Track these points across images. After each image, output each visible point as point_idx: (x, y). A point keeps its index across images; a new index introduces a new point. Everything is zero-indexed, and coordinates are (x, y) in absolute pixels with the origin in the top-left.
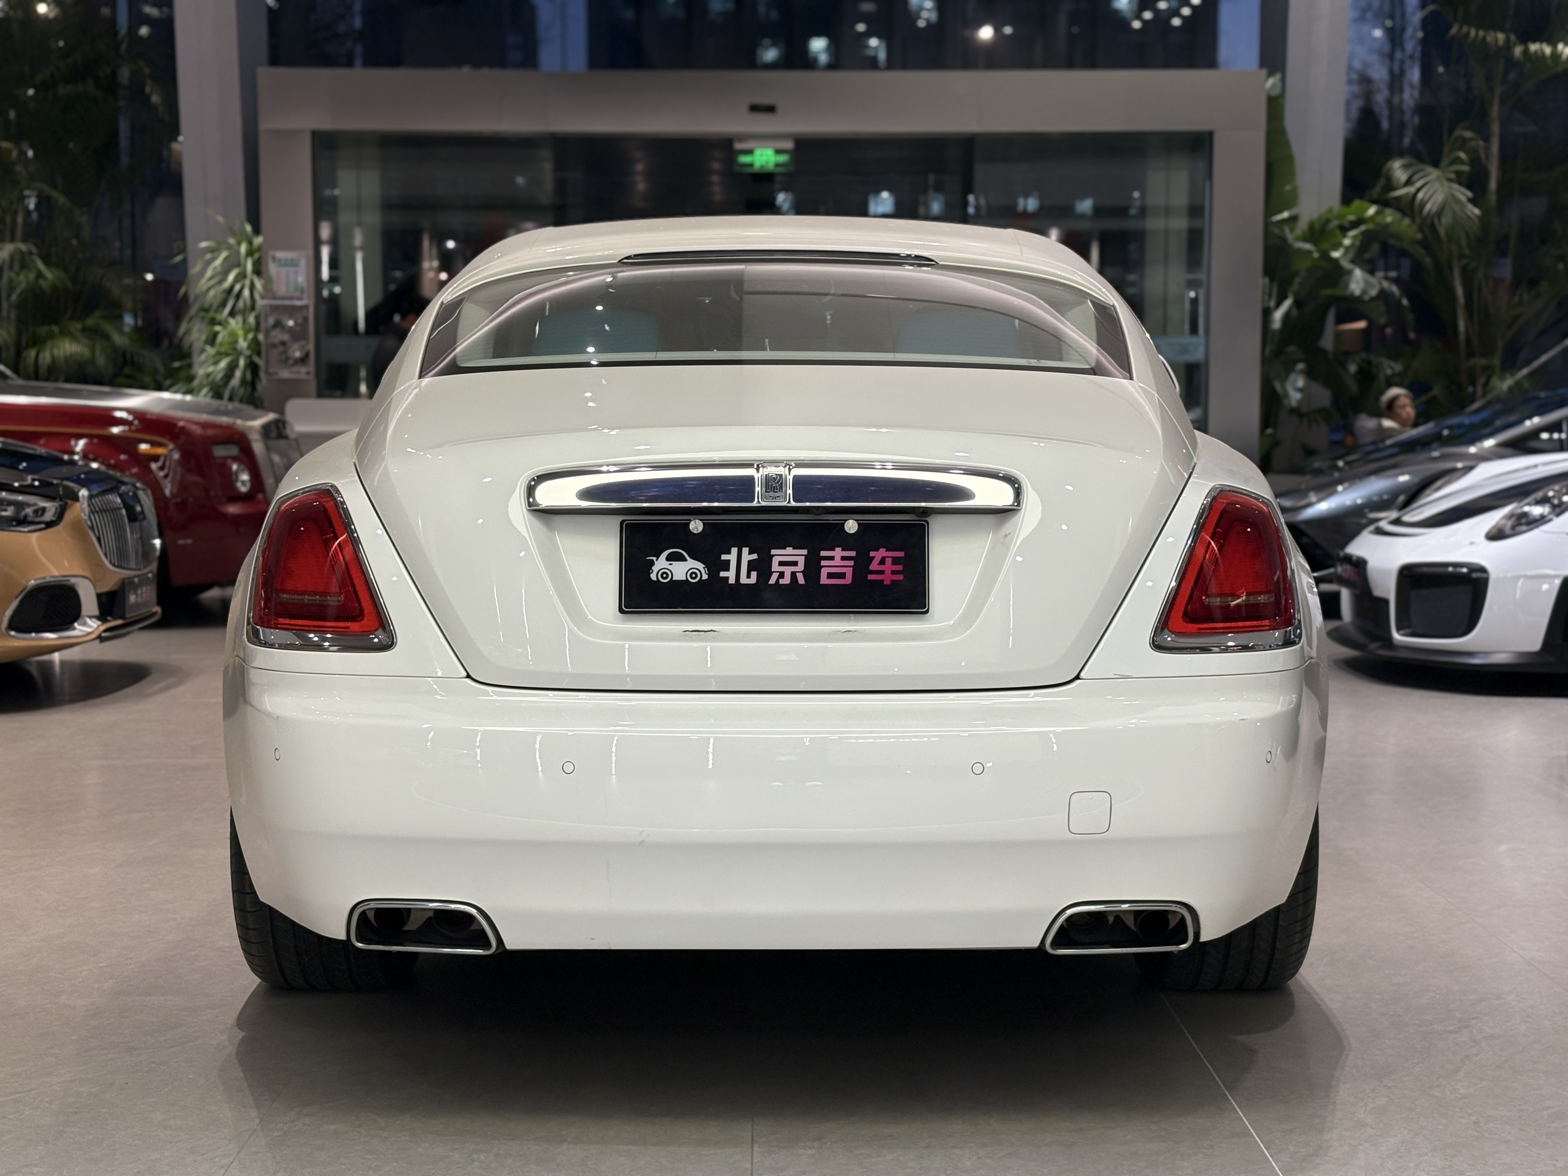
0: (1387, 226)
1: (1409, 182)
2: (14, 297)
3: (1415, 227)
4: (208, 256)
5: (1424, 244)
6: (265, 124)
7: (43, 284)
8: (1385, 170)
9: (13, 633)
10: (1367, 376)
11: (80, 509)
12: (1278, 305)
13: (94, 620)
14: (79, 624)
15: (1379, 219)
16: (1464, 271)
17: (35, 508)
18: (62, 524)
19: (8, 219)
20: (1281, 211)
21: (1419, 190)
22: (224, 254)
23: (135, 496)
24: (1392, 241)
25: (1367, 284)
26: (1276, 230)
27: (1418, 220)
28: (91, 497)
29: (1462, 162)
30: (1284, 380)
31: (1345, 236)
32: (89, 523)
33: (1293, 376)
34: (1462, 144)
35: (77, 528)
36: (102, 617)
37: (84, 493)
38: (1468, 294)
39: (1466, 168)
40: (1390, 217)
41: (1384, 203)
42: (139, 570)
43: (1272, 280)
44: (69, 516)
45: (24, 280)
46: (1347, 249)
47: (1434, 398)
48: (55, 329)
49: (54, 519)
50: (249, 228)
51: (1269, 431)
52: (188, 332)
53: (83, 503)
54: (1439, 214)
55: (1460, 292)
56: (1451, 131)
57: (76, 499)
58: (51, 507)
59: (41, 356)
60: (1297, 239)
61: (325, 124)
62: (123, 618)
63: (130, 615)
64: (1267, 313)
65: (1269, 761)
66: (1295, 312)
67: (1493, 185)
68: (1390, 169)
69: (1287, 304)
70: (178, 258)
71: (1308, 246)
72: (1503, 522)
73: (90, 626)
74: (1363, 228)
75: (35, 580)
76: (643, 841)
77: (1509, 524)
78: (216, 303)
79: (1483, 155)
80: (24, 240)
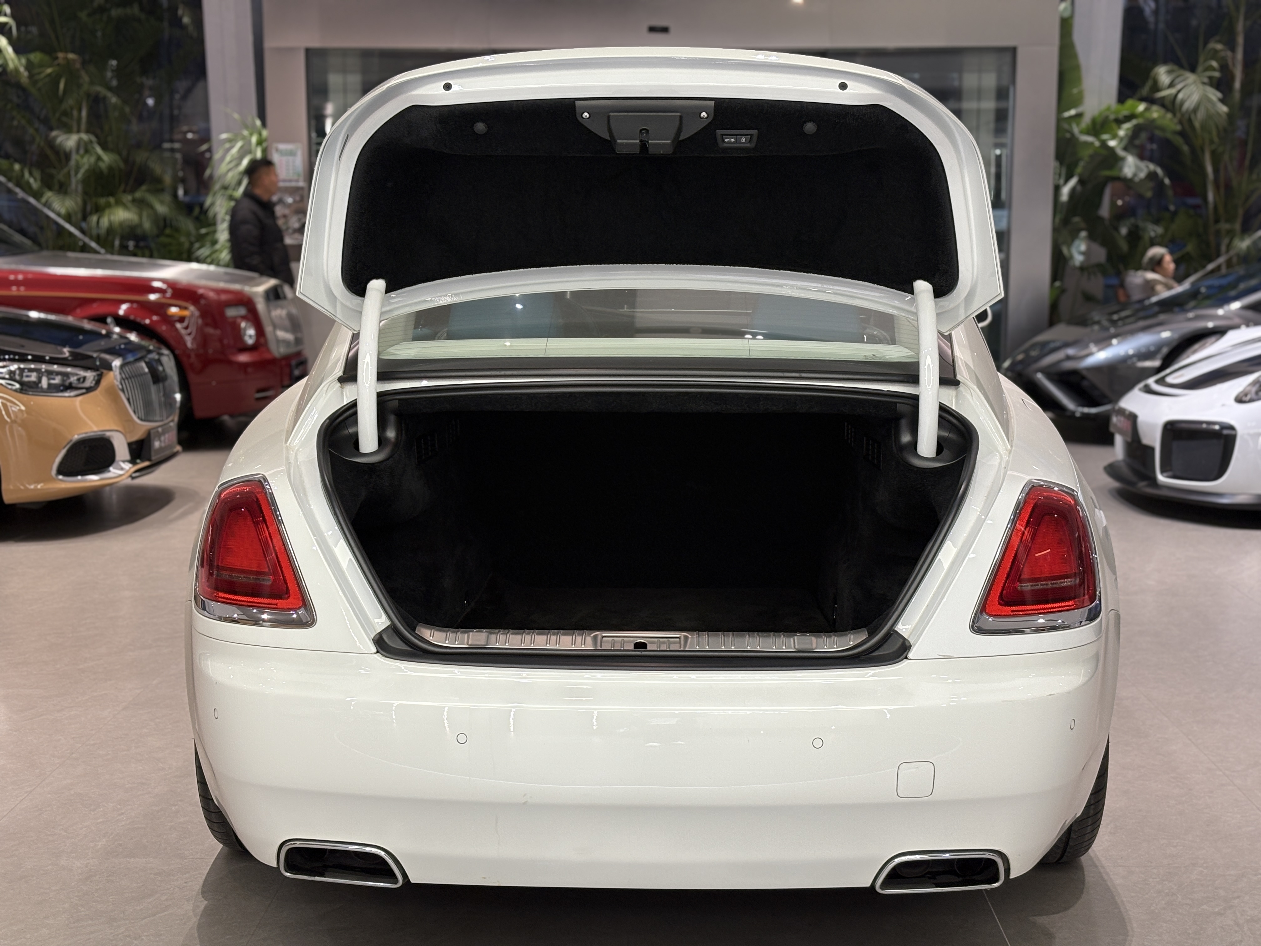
0: (1153, 121)
1: (1171, 85)
2: (80, 175)
3: (1176, 120)
4: (227, 145)
5: (1182, 134)
6: (269, 43)
7: (102, 165)
8: (1152, 74)
9: (61, 477)
10: (1135, 236)
11: (113, 377)
12: (1067, 180)
13: (127, 463)
14: (114, 468)
15: (1147, 115)
16: (1213, 153)
17: (78, 377)
18: (99, 389)
19: (75, 113)
20: (1069, 109)
21: (1179, 91)
22: (239, 144)
23: (159, 361)
24: (1158, 133)
25: (1138, 168)
26: (1066, 126)
27: (1178, 115)
28: (122, 367)
29: (1214, 69)
30: (1069, 246)
31: (1119, 128)
32: (120, 387)
33: (1077, 242)
34: (1214, 55)
35: (111, 393)
36: (133, 461)
37: (117, 363)
38: (1216, 171)
39: (1217, 74)
40: (1156, 113)
41: (1150, 100)
42: (162, 421)
43: (1061, 164)
44: (104, 383)
45: (87, 162)
46: (1121, 139)
47: (1188, 254)
48: (112, 200)
49: (92, 385)
50: (258, 123)
51: (1057, 284)
52: (213, 204)
53: (116, 371)
54: (1195, 110)
55: (1209, 169)
56: (1206, 43)
57: (110, 368)
58: (90, 375)
59: (101, 221)
60: (1082, 132)
61: (315, 43)
62: (149, 460)
63: (155, 458)
64: (1057, 189)
65: (1072, 728)
66: (1079, 188)
67: (1237, 85)
68: (1156, 74)
69: (1073, 182)
70: (204, 147)
71: (1090, 139)
72: (1249, 388)
73: (122, 469)
74: (1134, 122)
75: (78, 435)
76: (526, 801)
77: (1254, 389)
78: (234, 182)
79: (1230, 63)
80: (88, 132)
